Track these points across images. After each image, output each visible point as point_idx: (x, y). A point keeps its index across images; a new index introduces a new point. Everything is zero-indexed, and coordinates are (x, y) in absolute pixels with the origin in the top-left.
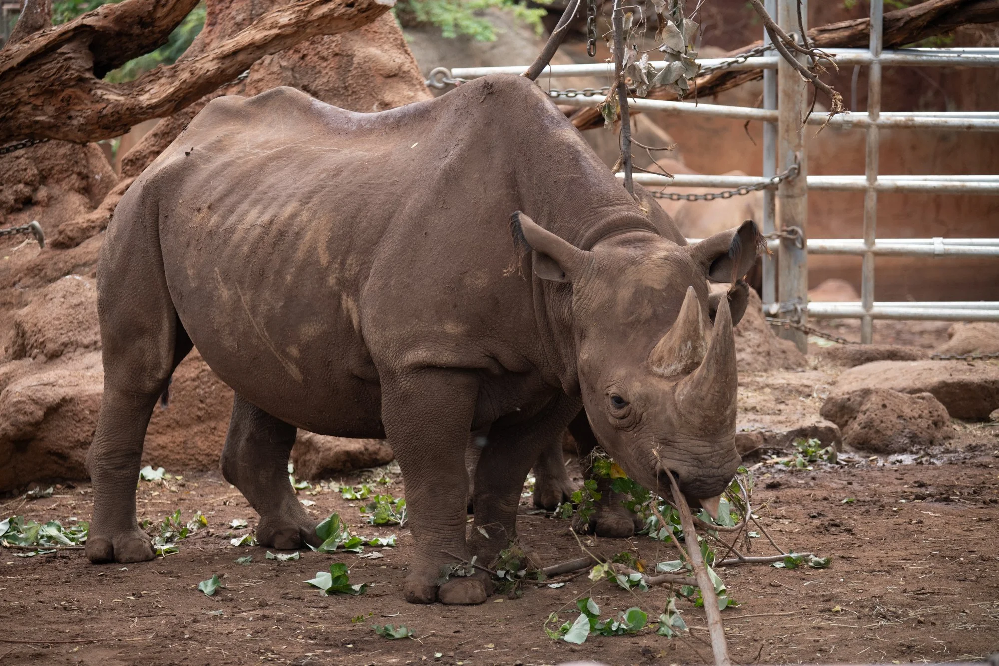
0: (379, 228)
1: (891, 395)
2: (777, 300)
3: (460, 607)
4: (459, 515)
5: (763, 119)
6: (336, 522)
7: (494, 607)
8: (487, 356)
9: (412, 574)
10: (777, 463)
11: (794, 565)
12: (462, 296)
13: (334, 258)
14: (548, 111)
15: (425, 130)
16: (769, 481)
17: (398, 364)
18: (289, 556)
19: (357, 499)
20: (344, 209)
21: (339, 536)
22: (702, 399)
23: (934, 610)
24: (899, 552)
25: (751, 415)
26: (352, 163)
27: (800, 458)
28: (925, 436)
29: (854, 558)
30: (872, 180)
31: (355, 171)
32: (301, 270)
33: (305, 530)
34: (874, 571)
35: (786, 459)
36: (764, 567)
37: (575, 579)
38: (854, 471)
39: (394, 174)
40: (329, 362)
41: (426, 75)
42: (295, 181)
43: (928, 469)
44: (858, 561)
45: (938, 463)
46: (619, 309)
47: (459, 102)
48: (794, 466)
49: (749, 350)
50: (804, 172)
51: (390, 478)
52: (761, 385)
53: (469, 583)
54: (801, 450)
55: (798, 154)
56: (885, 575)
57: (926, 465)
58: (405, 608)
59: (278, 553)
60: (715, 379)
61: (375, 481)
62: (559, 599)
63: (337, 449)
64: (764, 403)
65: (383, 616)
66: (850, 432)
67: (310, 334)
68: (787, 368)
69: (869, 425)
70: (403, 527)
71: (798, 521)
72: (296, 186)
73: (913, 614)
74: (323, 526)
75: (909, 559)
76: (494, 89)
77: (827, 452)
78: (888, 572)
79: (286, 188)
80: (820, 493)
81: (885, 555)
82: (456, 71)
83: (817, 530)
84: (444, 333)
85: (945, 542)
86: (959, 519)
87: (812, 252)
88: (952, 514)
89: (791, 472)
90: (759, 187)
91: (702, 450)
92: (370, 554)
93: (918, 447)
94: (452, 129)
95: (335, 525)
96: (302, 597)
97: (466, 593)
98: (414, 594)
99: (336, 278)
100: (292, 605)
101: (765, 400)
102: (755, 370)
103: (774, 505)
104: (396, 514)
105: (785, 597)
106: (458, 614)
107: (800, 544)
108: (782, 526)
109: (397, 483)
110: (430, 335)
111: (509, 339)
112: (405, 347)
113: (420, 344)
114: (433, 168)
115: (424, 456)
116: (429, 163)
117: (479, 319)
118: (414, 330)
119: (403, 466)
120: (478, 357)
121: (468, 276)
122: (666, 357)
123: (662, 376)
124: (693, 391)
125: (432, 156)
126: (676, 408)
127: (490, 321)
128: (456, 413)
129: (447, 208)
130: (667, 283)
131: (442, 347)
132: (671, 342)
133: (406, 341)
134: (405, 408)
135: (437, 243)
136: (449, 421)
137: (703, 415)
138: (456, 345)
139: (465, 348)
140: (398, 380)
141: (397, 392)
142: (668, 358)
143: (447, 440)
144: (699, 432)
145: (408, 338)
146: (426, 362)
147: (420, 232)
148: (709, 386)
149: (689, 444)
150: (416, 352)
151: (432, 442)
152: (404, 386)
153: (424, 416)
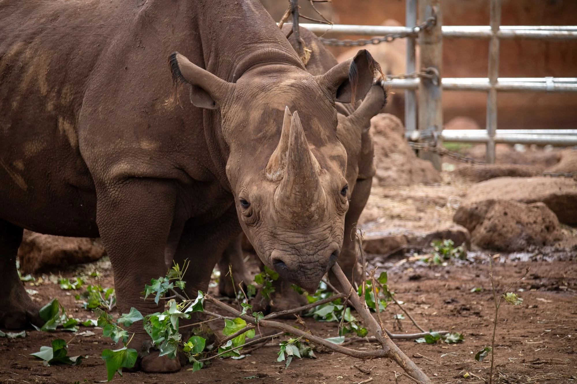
0: (89, 64)
1: (511, 205)
2: (417, 128)
3: (159, 375)
6: (56, 306)
7: (187, 375)
8: (176, 168)
10: (418, 260)
11: (432, 341)
12: (155, 119)
13: (52, 88)
16: (412, 274)
17: (106, 176)
18: (17, 334)
19: (72, 289)
20: (60, 48)
21: (58, 318)
22: (288, 198)
23: (547, 376)
24: (518, 331)
25: (397, 222)
26: (67, 10)
27: (437, 256)
28: (539, 238)
29: (482, 335)
30: (495, 29)
31: (70, 16)
32: (25, 97)
33: (31, 313)
34: (498, 346)
35: (425, 257)
36: (408, 343)
37: (253, 352)
38: (481, 267)
39: (101, 18)
40: (49, 174)
42: (20, 24)
43: (541, 265)
44: (486, 337)
45: (549, 260)
46: (251, 128)
48: (432, 262)
49: (394, 169)
50: (439, 23)
51: (100, 272)
52: (405, 197)
54: (437, 249)
55: (436, 9)
56: (507, 349)
57: (540, 261)
59: (8, 332)
60: (294, 181)
61: (87, 275)
62: (240, 368)
63: (56, 248)
64: (407, 212)
65: (95, 382)
66: (478, 235)
67: (32, 151)
68: (426, 183)
69: (493, 229)
70: (111, 311)
71: (436, 306)
72: (20, 29)
73: (530, 380)
74: (45, 310)
75: (527, 336)
77: (459, 251)
78: (510, 346)
79: (12, 30)
80: (453, 284)
81: (507, 333)
83: (452, 313)
84: (141, 149)
85: (556, 323)
86: (568, 305)
87: (447, 89)
88: (562, 301)
89: (430, 267)
90: (403, 35)
91: (296, 240)
92: (84, 333)
93: (533, 247)
95: (56, 309)
96: (29, 367)
97: (164, 363)
99: (53, 104)
100: (20, 374)
101: (409, 210)
102: (399, 185)
103: (416, 293)
104: (105, 300)
105: (426, 366)
106: (158, 380)
107: (437, 324)
108: (423, 310)
109: (106, 276)
110: (130, 151)
111: (194, 154)
112: (111, 162)
113: (122, 158)
114: (133, 14)
115: (131, 253)
116: (130, 9)
117: (169, 137)
118: (117, 147)
119: (113, 261)
120: (169, 169)
121: (159, 102)
122: (273, 165)
123: (272, 181)
124: (282, 192)
125: (132, 5)
126: (274, 206)
127: (178, 139)
128: (157, 217)
129: (143, 47)
130: (291, 105)
131: (139, 161)
132: (277, 152)
133: (111, 156)
134: (115, 213)
135: (135, 76)
136: (152, 224)
137: (292, 211)
138: (150, 159)
139: (158, 161)
140: (109, 190)
141: (109, 200)
142: (275, 166)
143: (151, 240)
144: (292, 225)
145: (113, 154)
146: (127, 173)
147: (122, 67)
148: (291, 188)
149: (286, 236)
150: (119, 166)
151: (139, 241)
152: (113, 195)
153: (131, 219)
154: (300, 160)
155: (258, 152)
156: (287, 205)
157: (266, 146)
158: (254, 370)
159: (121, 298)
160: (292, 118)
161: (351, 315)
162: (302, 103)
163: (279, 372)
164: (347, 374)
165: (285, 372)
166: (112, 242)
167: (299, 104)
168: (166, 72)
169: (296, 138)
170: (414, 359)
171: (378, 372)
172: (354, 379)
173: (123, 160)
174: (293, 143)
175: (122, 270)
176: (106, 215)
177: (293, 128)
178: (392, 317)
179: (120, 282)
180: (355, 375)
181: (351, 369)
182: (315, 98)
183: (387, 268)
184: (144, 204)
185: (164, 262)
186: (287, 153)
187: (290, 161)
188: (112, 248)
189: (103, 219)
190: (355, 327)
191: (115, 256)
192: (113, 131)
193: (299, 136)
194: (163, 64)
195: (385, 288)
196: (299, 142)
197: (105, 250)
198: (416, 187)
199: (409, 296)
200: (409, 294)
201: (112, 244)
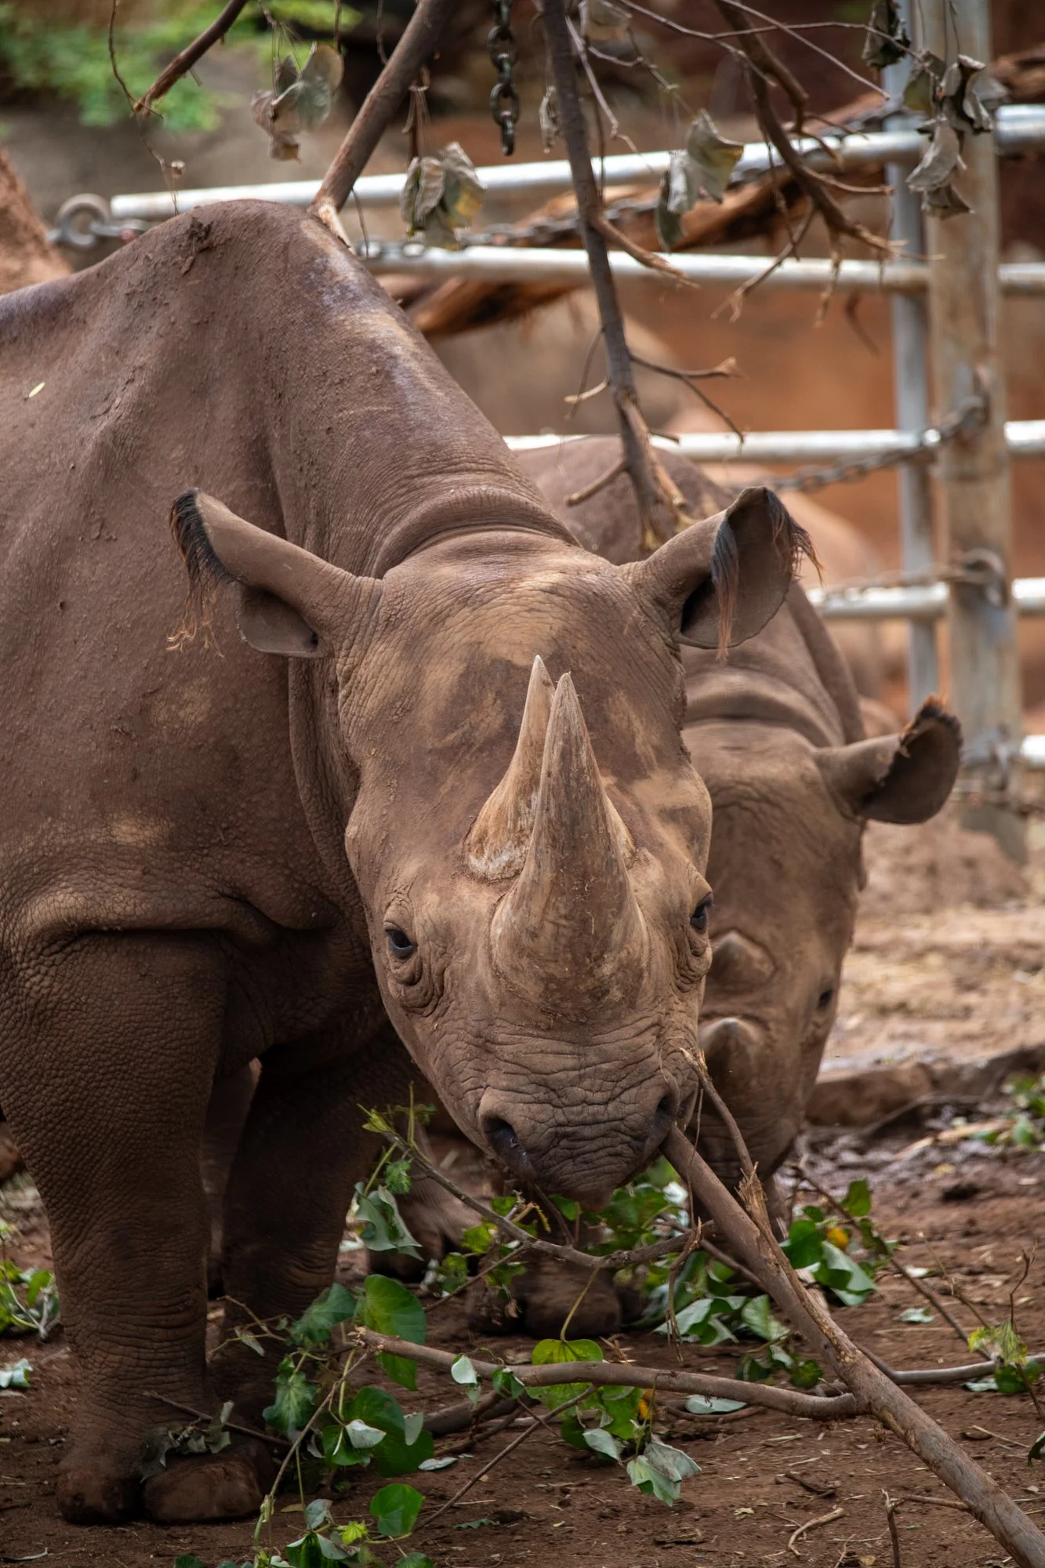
3: (198, 1530)
4: (190, 1302)
5: (889, 289)
8: (223, 895)
9: (76, 1451)
10: (966, 1139)
11: (1015, 1386)
12: (151, 751)
14: (334, 275)
15: (61, 351)
16: (949, 1184)
17: (12, 932)
22: (534, 935)
25: (897, 1024)
27: (1022, 1124)
35: (988, 1128)
36: (945, 1396)
37: (479, 1446)
41: (51, 216)
46: (427, 714)
47: (134, 275)
48: (1009, 1143)
50: (997, 415)
51: (8, 1220)
52: (918, 947)
53: (217, 1469)
54: (1022, 1101)
55: (986, 373)
58: (63, 1540)
60: (554, 883)
62: (442, 1498)
64: (926, 993)
65: (7, 1561)
68: (982, 903)
70: (48, 1341)
71: (1026, 1279)
76: (216, 237)
82: (124, 203)
84: (115, 846)
87: (1028, 614)
89: (1003, 1159)
90: (890, 457)
91: (553, 1062)
94: (121, 342)
97: (212, 1493)
98: (83, 1500)
101: (929, 986)
102: (899, 912)
103: (964, 1241)
104: (27, 1308)
105: (1003, 1465)
106: (195, 1546)
107: (1033, 1333)
108: (987, 1292)
109: (26, 1233)
110: (82, 853)
111: (272, 848)
112: (26, 888)
113: (60, 876)
114: (78, 441)
115: (98, 1161)
116: (69, 429)
117: (195, 804)
118: (45, 843)
119: (45, 1189)
120: (203, 899)
121: (162, 700)
122: (490, 833)
123: (484, 880)
124: (515, 914)
125: (76, 413)
126: (490, 957)
127: (222, 806)
128: (171, 1049)
129: (111, 538)
130: (549, 651)
131: (110, 881)
132: (503, 794)
133: (26, 872)
134: (44, 1044)
135: (89, 626)
136: (154, 1072)
137: (544, 976)
138: (144, 873)
139: (166, 880)
140: (21, 974)
141: (23, 1005)
142: (496, 834)
143: (155, 1118)
144: (542, 1017)
145: (32, 864)
146: (75, 919)
147: (49, 602)
148: (543, 904)
149: (522, 1047)
150: (51, 899)
151: (118, 1126)
152: (36, 988)
153: (92, 1059)
154: (575, 822)
155: (443, 790)
156: (529, 956)
157: (470, 772)
158: (486, 1501)
159: (75, 1300)
160: (555, 697)
161: (770, 1317)
162: (582, 645)
163: (561, 1504)
164: (766, 1499)
165: (578, 1503)
166: (38, 1132)
167: (574, 647)
168: (179, 607)
169: (566, 756)
170: (967, 1443)
171: (858, 1489)
172: (785, 1513)
173: (61, 880)
174: (555, 770)
175: (75, 1215)
176: (17, 1051)
177: (557, 726)
178: (896, 1318)
179: (71, 1252)
180: (789, 1503)
181: (778, 1483)
182: (621, 630)
183: (874, 1168)
184: (128, 1013)
185: (199, 1186)
186: (536, 798)
187: (545, 825)
188: (38, 1150)
189: (7, 1062)
190: (782, 1357)
191: (48, 1173)
192: (30, 796)
193: (573, 750)
194: (169, 586)
195: (866, 1228)
196: (574, 768)
197: (20, 1155)
198: (950, 914)
199: (945, 1250)
200: (943, 1243)
201: (40, 1135)
